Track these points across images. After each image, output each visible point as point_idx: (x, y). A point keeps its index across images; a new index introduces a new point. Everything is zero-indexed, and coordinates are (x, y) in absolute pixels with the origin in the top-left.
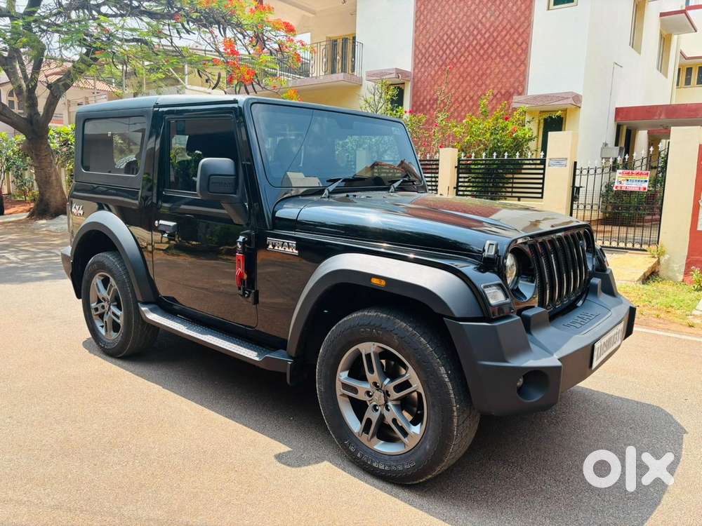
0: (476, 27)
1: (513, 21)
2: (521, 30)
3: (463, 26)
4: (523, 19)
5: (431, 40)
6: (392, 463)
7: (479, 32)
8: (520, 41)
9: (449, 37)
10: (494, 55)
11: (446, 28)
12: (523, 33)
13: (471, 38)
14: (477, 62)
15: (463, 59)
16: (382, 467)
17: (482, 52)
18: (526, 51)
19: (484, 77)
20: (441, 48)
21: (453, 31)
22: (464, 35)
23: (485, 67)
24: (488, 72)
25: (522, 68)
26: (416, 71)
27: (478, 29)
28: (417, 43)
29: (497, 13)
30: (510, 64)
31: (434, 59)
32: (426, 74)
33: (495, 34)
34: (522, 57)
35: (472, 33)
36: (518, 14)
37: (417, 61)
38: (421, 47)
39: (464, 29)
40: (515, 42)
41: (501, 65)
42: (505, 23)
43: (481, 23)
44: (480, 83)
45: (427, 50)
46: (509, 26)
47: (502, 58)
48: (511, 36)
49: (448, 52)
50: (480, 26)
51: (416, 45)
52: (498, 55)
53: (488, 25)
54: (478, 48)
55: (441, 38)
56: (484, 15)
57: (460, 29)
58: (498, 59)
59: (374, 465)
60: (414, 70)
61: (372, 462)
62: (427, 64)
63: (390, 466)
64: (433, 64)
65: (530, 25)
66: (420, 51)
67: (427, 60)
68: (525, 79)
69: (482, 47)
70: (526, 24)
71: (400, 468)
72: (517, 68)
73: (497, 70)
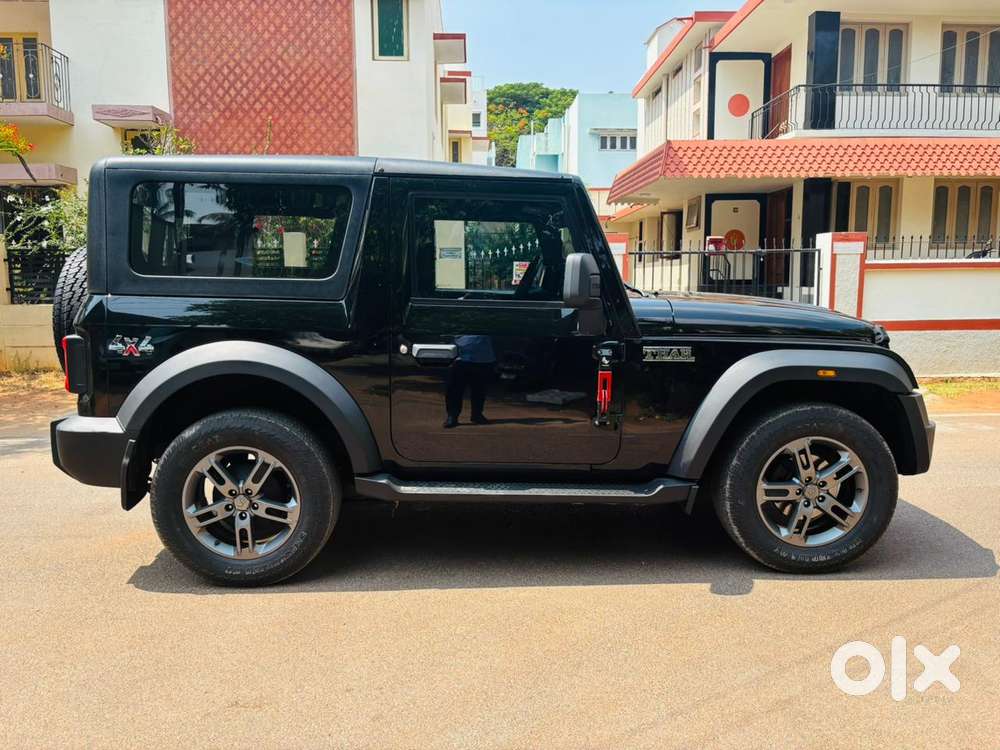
0: (275, 65)
1: (328, 66)
2: (341, 80)
3: (254, 59)
4: (341, 66)
5: (201, 70)
6: (833, 551)
7: (280, 72)
8: (341, 94)
9: (231, 71)
10: (306, 107)
11: (225, 57)
12: (344, 83)
13: (269, 79)
14: (282, 114)
15: (258, 106)
16: (822, 558)
17: (287, 100)
18: (350, 107)
19: (295, 136)
20: (221, 86)
21: (238, 64)
22: (256, 71)
23: (294, 121)
24: (300, 128)
25: (348, 129)
26: (180, 114)
27: (277, 67)
28: (177, 71)
29: (304, 51)
30: (330, 121)
31: (210, 100)
32: (198, 120)
33: (305, 79)
34: (347, 115)
35: (268, 72)
36: (335, 58)
37: (180, 99)
38: (184, 78)
39: (256, 64)
40: (335, 94)
41: (318, 121)
42: (317, 65)
43: (282, 60)
44: (289, 142)
45: (196, 85)
46: (323, 72)
47: (319, 112)
48: (329, 85)
49: (232, 92)
50: (280, 63)
51: (173, 72)
52: (313, 107)
53: (292, 65)
54: (281, 93)
55: (219, 71)
56: (286, 50)
57: (249, 63)
58: (312, 114)
59: (814, 560)
60: (175, 112)
61: (810, 558)
62: (197, 106)
63: (830, 555)
64: (209, 106)
65: (352, 74)
66: (184, 86)
67: (197, 99)
68: (353, 143)
69: (287, 93)
70: (347, 74)
71: (845, 551)
72: (342, 128)
73: (313, 128)
